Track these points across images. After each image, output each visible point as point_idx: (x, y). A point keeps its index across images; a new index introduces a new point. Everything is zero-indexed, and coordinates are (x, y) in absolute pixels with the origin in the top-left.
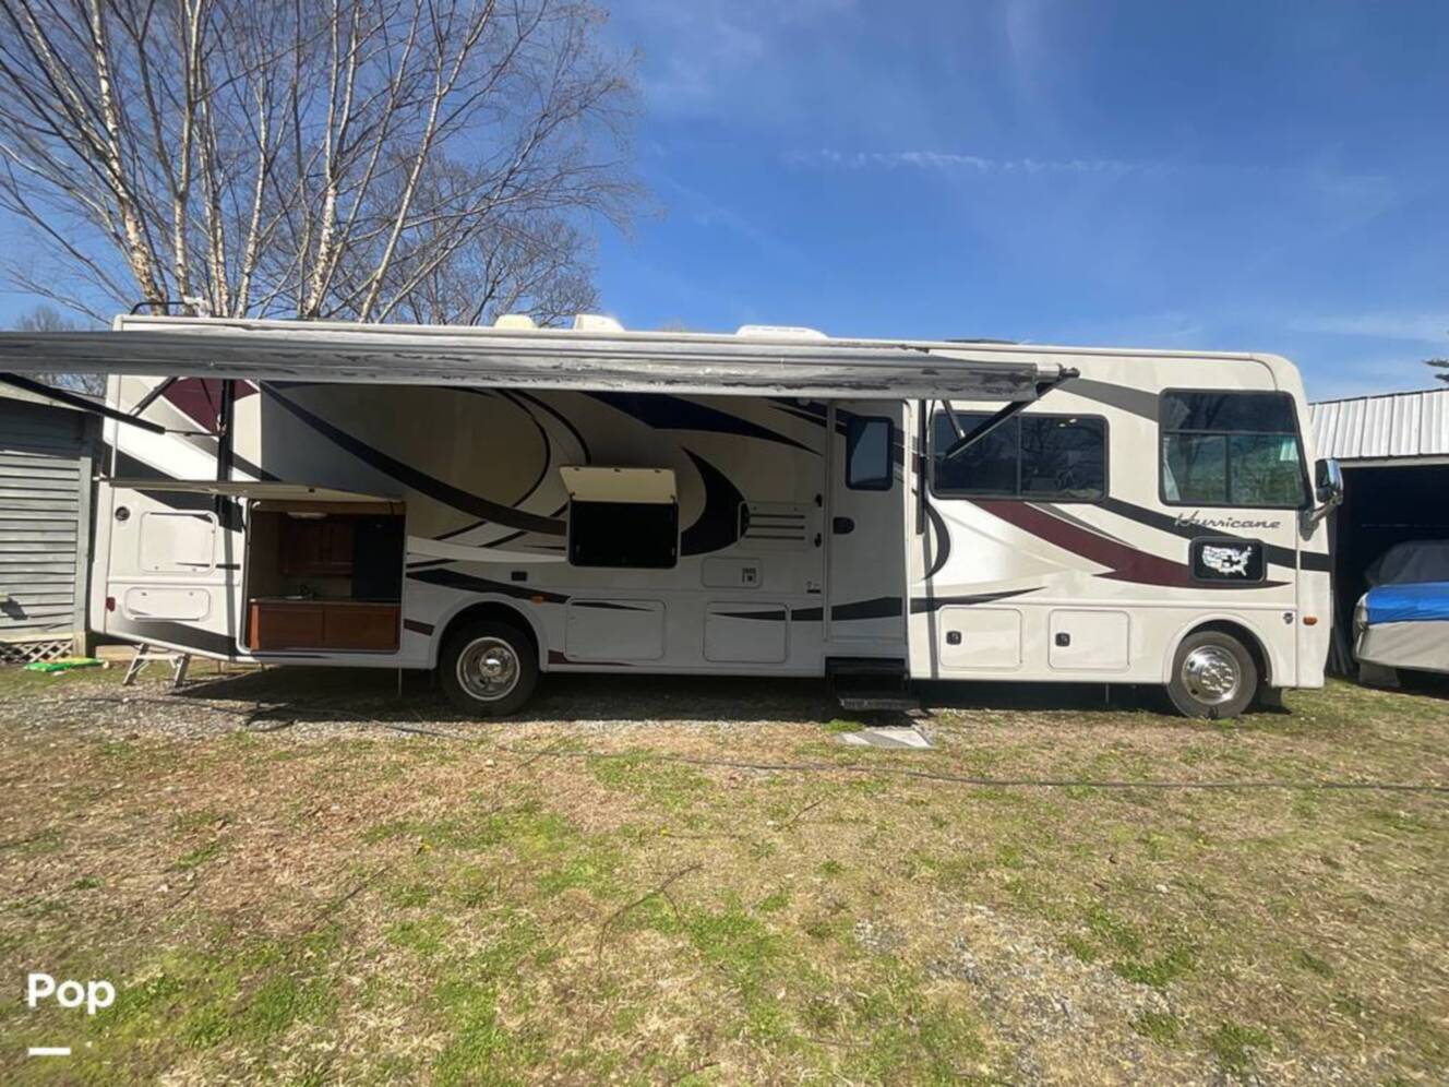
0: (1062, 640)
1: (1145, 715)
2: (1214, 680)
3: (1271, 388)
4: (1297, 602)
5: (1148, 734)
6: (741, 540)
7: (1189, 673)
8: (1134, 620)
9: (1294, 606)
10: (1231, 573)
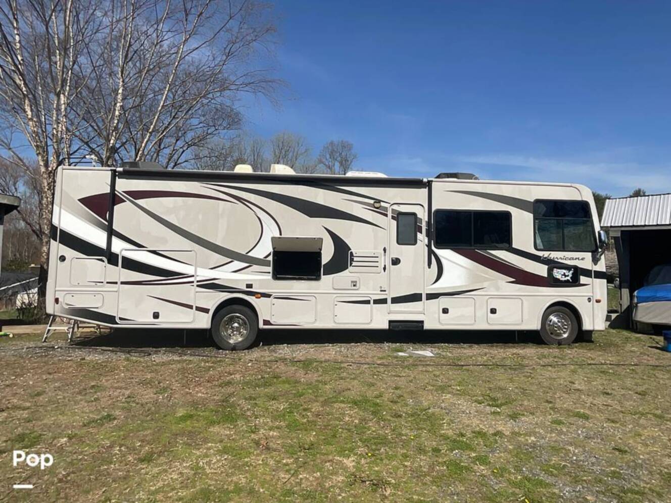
0: (493, 311)
1: (531, 345)
2: (560, 328)
3: (580, 199)
4: (593, 293)
5: (530, 351)
6: (350, 268)
7: (549, 325)
8: (525, 302)
9: (592, 295)
10: (565, 281)
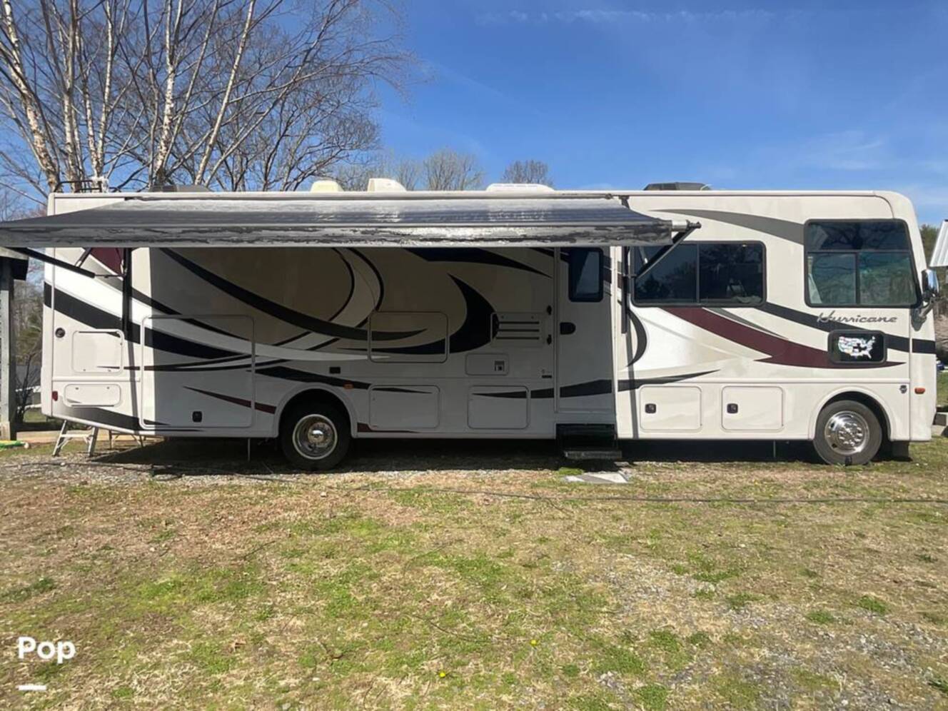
0: (732, 409)
1: (796, 464)
2: (848, 436)
3: (890, 217)
4: (910, 377)
5: (794, 476)
6: (493, 341)
7: (830, 432)
8: (787, 392)
9: (908, 380)
10: (859, 357)
